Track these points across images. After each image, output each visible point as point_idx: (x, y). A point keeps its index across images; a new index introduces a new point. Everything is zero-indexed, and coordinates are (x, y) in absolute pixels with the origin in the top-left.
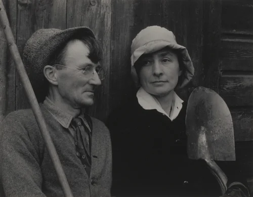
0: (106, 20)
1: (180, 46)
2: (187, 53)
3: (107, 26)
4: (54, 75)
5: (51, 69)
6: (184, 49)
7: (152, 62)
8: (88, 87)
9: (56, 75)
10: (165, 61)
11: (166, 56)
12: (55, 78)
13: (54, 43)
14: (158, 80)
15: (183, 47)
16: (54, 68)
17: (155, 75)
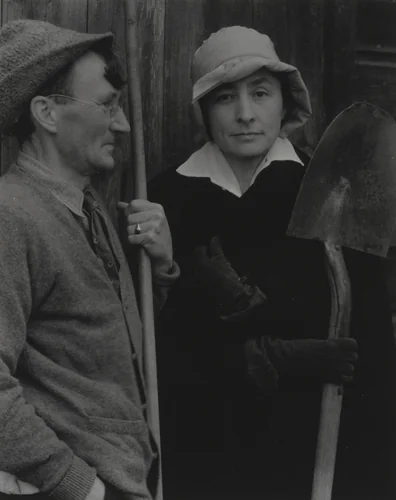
0: (155, 22)
1: (285, 66)
2: (300, 77)
3: (157, 34)
4: (49, 113)
5: (44, 102)
6: (294, 72)
7: (235, 97)
8: (109, 136)
9: (53, 114)
10: (260, 94)
11: (262, 85)
12: (53, 120)
13: (58, 63)
14: (245, 131)
15: (293, 68)
16: (50, 101)
17: (240, 121)
